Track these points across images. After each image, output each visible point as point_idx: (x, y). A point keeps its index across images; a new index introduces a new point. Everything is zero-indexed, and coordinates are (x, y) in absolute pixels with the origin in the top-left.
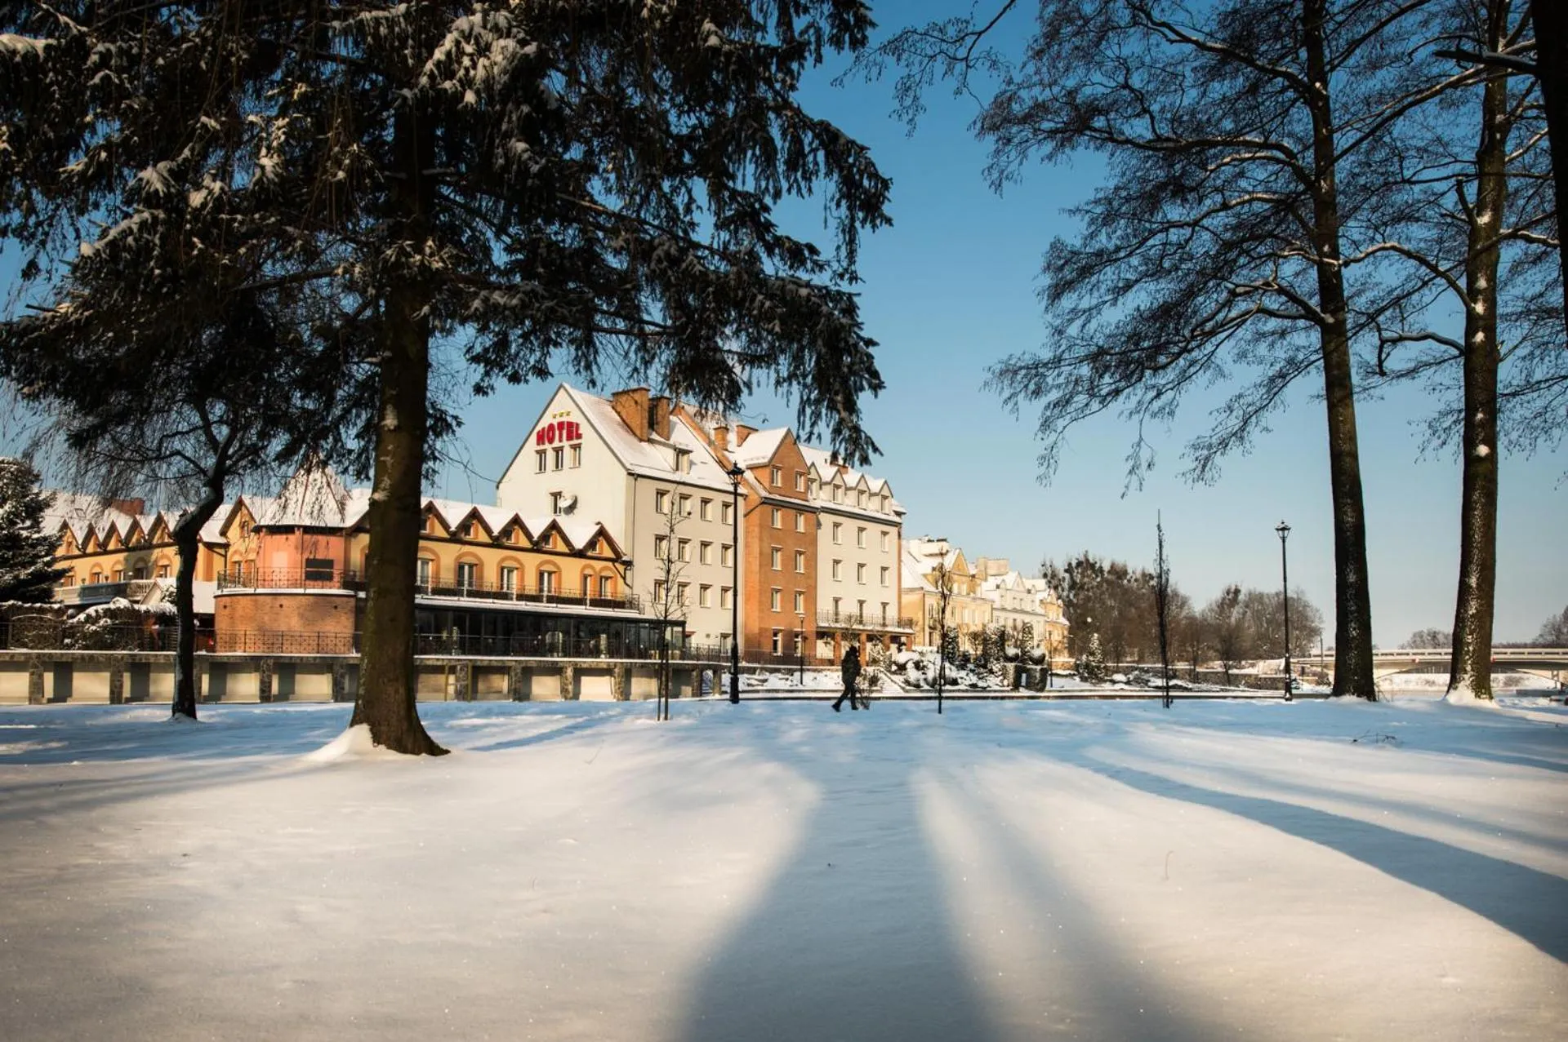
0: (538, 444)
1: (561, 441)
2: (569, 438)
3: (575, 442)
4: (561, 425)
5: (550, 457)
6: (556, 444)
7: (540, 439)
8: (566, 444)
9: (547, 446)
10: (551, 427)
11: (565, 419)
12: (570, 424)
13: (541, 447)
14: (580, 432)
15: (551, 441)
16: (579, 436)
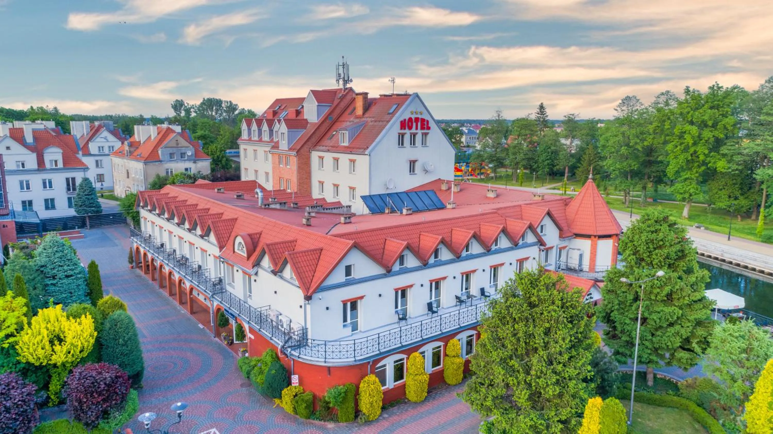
0: (401, 129)
1: (417, 128)
2: (422, 128)
3: (425, 131)
4: (417, 119)
5: (407, 138)
6: (414, 130)
7: (403, 125)
8: (420, 132)
9: (407, 131)
10: (410, 119)
11: (420, 117)
12: (423, 120)
13: (403, 131)
14: (430, 125)
15: (410, 128)
16: (429, 128)
